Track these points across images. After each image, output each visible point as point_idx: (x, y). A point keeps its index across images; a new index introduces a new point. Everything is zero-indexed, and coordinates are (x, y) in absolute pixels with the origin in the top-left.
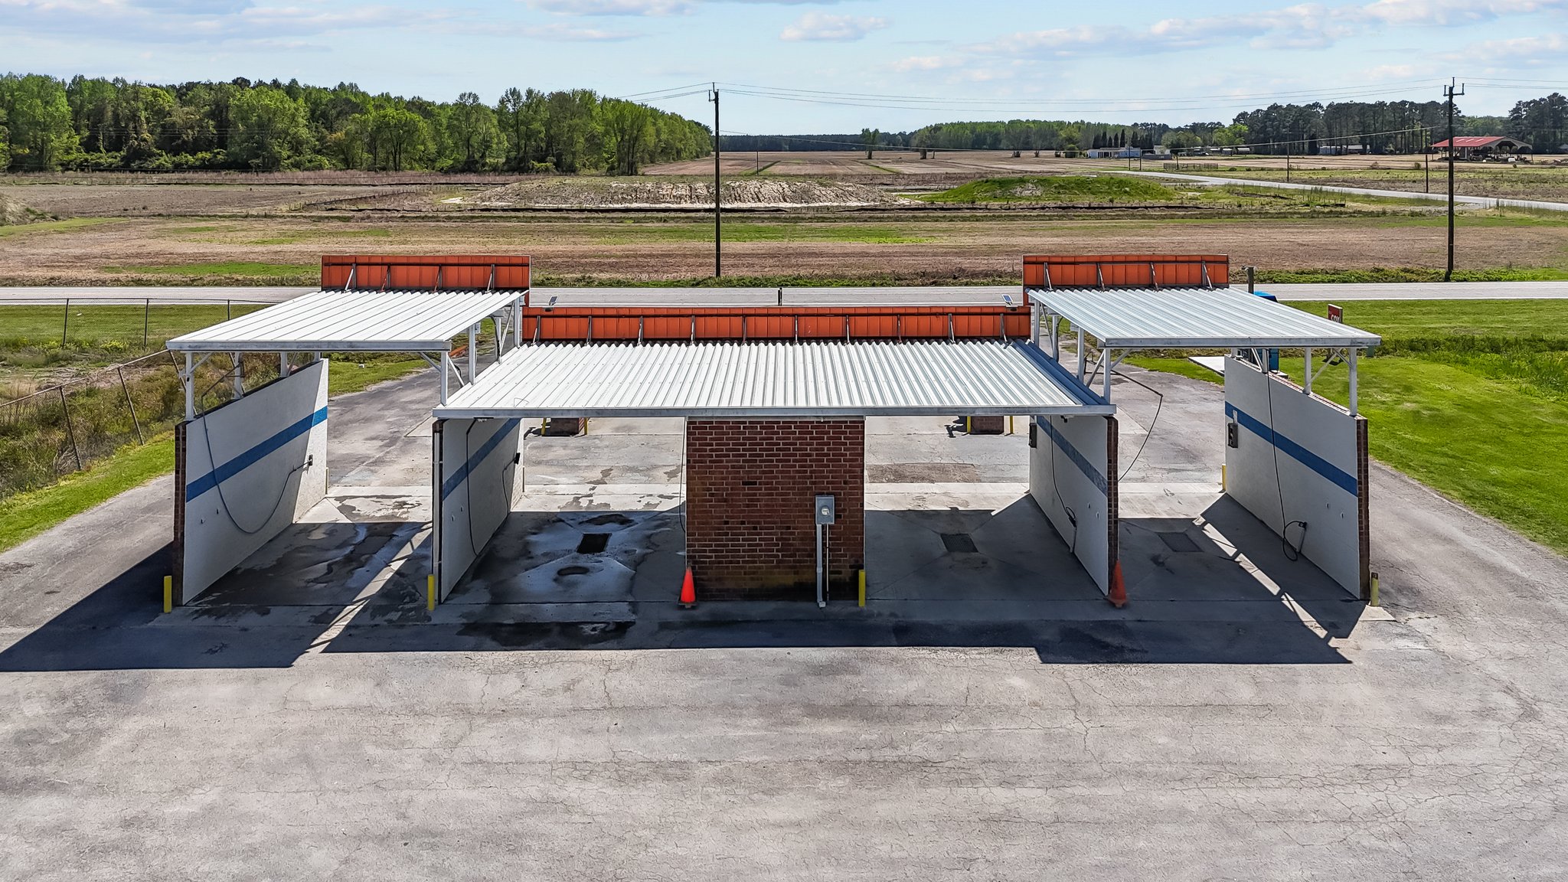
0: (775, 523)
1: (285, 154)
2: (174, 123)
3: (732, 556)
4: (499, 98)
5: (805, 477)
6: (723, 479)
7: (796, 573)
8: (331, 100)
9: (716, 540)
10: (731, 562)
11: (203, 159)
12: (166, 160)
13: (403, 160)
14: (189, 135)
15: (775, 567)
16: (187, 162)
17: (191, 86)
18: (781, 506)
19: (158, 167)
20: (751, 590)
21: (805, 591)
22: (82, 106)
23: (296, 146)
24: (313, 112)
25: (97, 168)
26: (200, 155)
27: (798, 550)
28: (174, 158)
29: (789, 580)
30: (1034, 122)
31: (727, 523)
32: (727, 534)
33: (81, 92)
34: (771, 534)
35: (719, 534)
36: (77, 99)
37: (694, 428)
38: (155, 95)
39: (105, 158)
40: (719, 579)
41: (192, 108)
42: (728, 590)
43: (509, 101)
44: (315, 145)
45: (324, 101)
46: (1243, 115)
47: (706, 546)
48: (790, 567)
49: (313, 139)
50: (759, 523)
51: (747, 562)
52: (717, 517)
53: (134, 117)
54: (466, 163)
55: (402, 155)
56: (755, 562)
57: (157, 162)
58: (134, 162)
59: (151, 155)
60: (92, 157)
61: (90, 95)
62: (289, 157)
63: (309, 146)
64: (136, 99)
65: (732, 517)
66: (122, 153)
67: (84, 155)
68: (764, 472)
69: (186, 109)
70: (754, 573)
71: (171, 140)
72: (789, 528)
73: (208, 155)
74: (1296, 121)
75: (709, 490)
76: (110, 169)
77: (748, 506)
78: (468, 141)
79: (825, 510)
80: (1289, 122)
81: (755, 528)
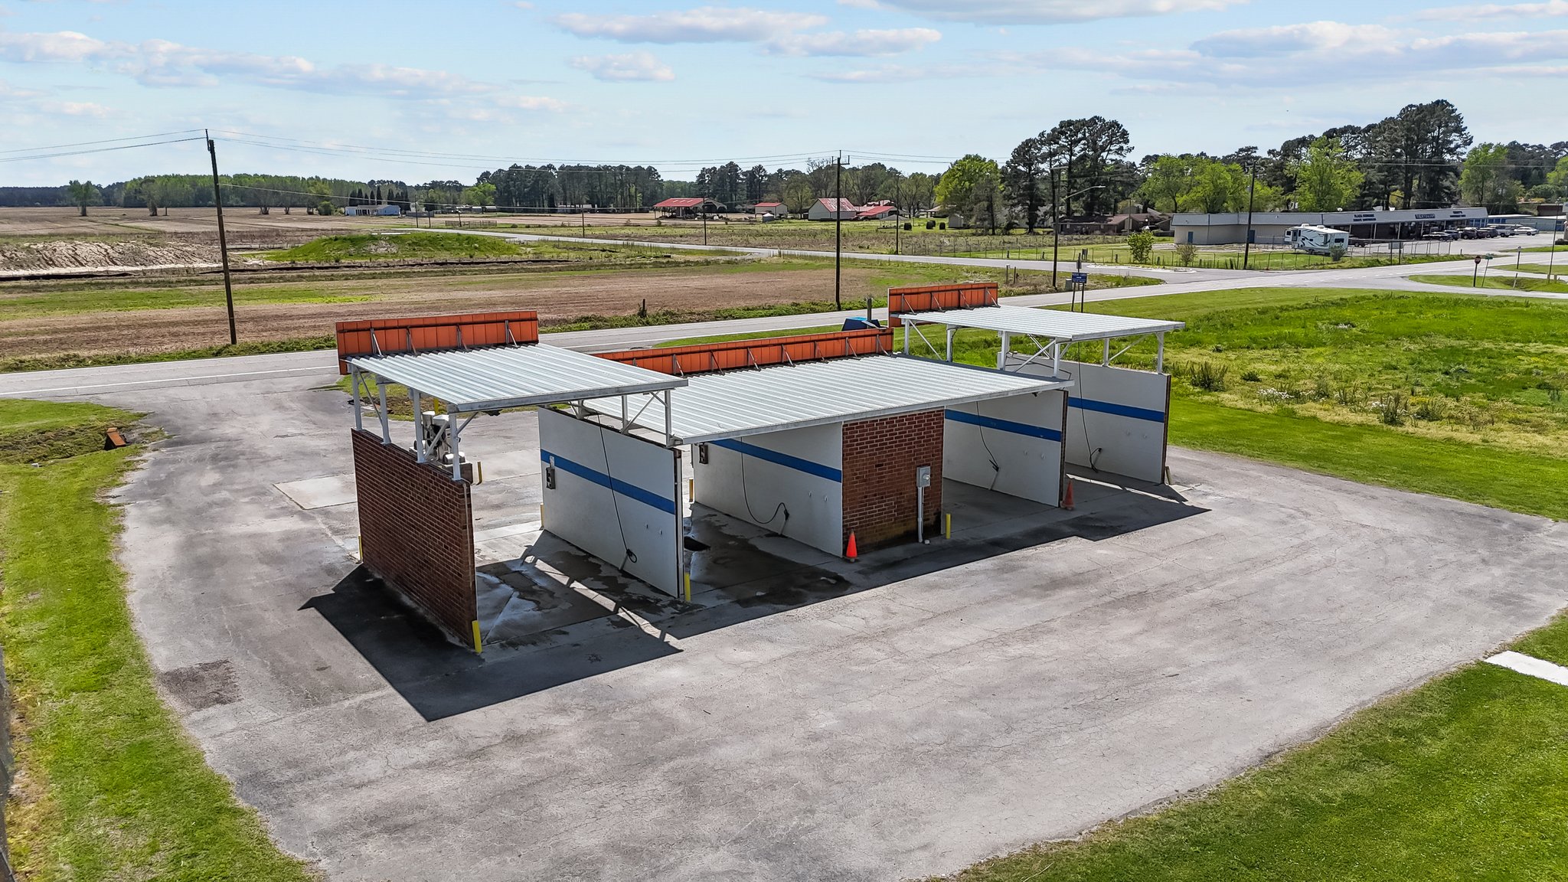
0: (893, 492)
3: (869, 521)
6: (864, 464)
7: (905, 525)
10: (869, 525)
15: (894, 523)
20: (879, 542)
21: (911, 536)
27: (906, 508)
29: (900, 530)
30: (264, 176)
31: (866, 497)
32: (866, 505)
34: (891, 500)
35: (861, 506)
37: (847, 429)
40: (861, 539)
42: (866, 546)
46: (486, 175)
47: (854, 516)
48: (902, 521)
50: (884, 493)
51: (877, 523)
52: (860, 494)
56: (881, 522)
65: (869, 492)
68: (888, 456)
70: (881, 530)
74: (536, 182)
75: (856, 474)
77: (878, 482)
79: (924, 476)
80: (529, 182)
81: (882, 498)
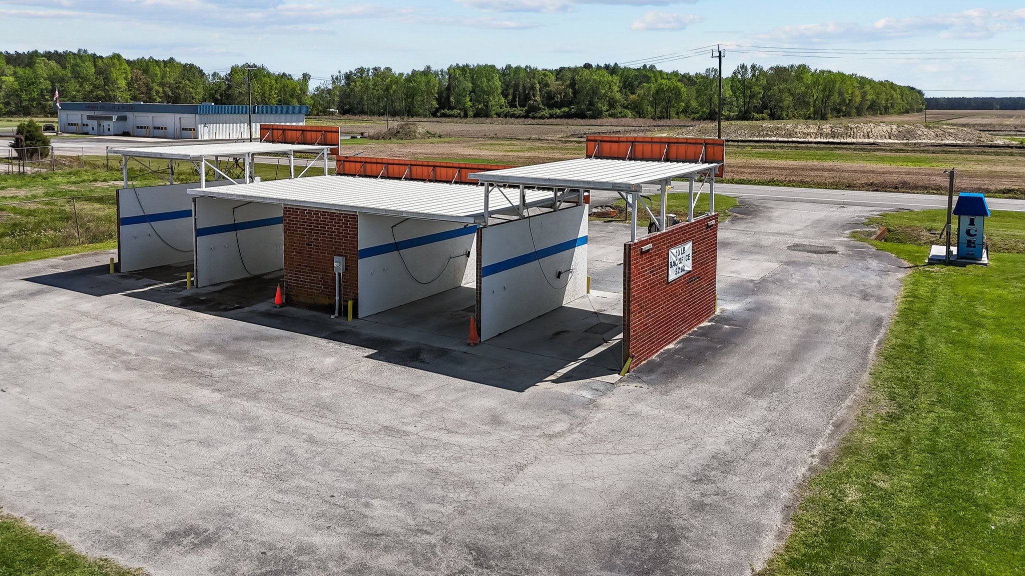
0: (320, 269)
1: (604, 109)
2: (551, 91)
3: (303, 284)
4: (733, 71)
5: (332, 245)
6: (298, 240)
7: (329, 298)
8: (635, 75)
9: (296, 274)
10: (302, 287)
11: (564, 112)
12: (546, 112)
13: (672, 113)
14: (558, 98)
15: (320, 293)
16: (556, 113)
17: (562, 69)
18: (322, 259)
19: (542, 116)
20: (310, 304)
21: (332, 309)
22: (510, 81)
23: (612, 104)
24: (624, 83)
25: (513, 116)
26: (563, 109)
27: (329, 285)
28: (550, 111)
29: (325, 301)
31: (300, 265)
32: (300, 272)
33: (509, 75)
34: (318, 274)
35: (297, 271)
36: (508, 79)
37: (286, 210)
38: (545, 75)
39: (518, 111)
40: (297, 296)
41: (560, 82)
42: (301, 302)
43: (739, 73)
44: (624, 103)
45: (631, 76)
47: (292, 277)
48: (326, 294)
49: (623, 100)
50: (313, 267)
51: (309, 288)
52: (296, 261)
53: (533, 88)
54: (709, 113)
55: (672, 109)
56: (312, 289)
57: (542, 113)
58: (531, 113)
59: (540, 109)
60: (512, 110)
61: (514, 75)
62: (607, 111)
63: (620, 104)
64: (534, 77)
65: (302, 263)
66: (526, 108)
67: (508, 109)
68: (315, 239)
69: (558, 82)
70: (312, 295)
71: (550, 101)
72: (325, 272)
73: (566, 109)
75: (293, 246)
76: (519, 117)
77: (309, 257)
78: (711, 99)
79: (338, 264)
81: (312, 270)
